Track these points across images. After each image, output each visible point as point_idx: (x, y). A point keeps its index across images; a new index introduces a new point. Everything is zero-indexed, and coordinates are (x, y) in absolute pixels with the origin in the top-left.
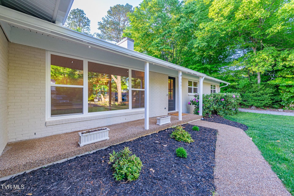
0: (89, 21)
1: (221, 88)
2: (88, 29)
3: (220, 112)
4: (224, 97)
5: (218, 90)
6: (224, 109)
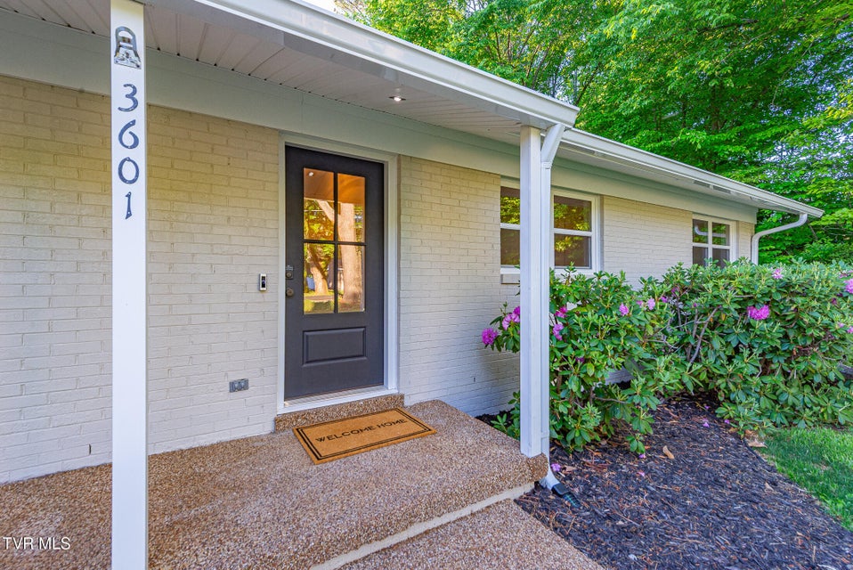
3: (740, 396)
4: (769, 294)
5: (742, 248)
6: (768, 379)
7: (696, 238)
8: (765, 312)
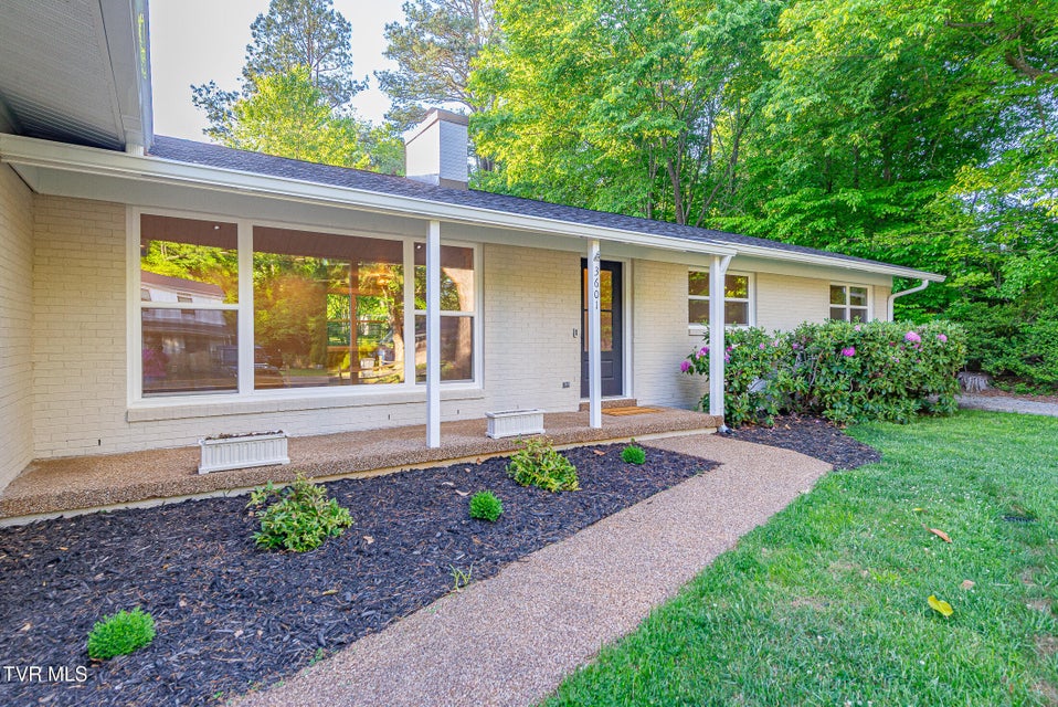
0: (345, 27)
1: (895, 301)
2: (345, 61)
4: (853, 340)
5: (879, 312)
6: (855, 394)
7: (833, 299)
8: (852, 351)
